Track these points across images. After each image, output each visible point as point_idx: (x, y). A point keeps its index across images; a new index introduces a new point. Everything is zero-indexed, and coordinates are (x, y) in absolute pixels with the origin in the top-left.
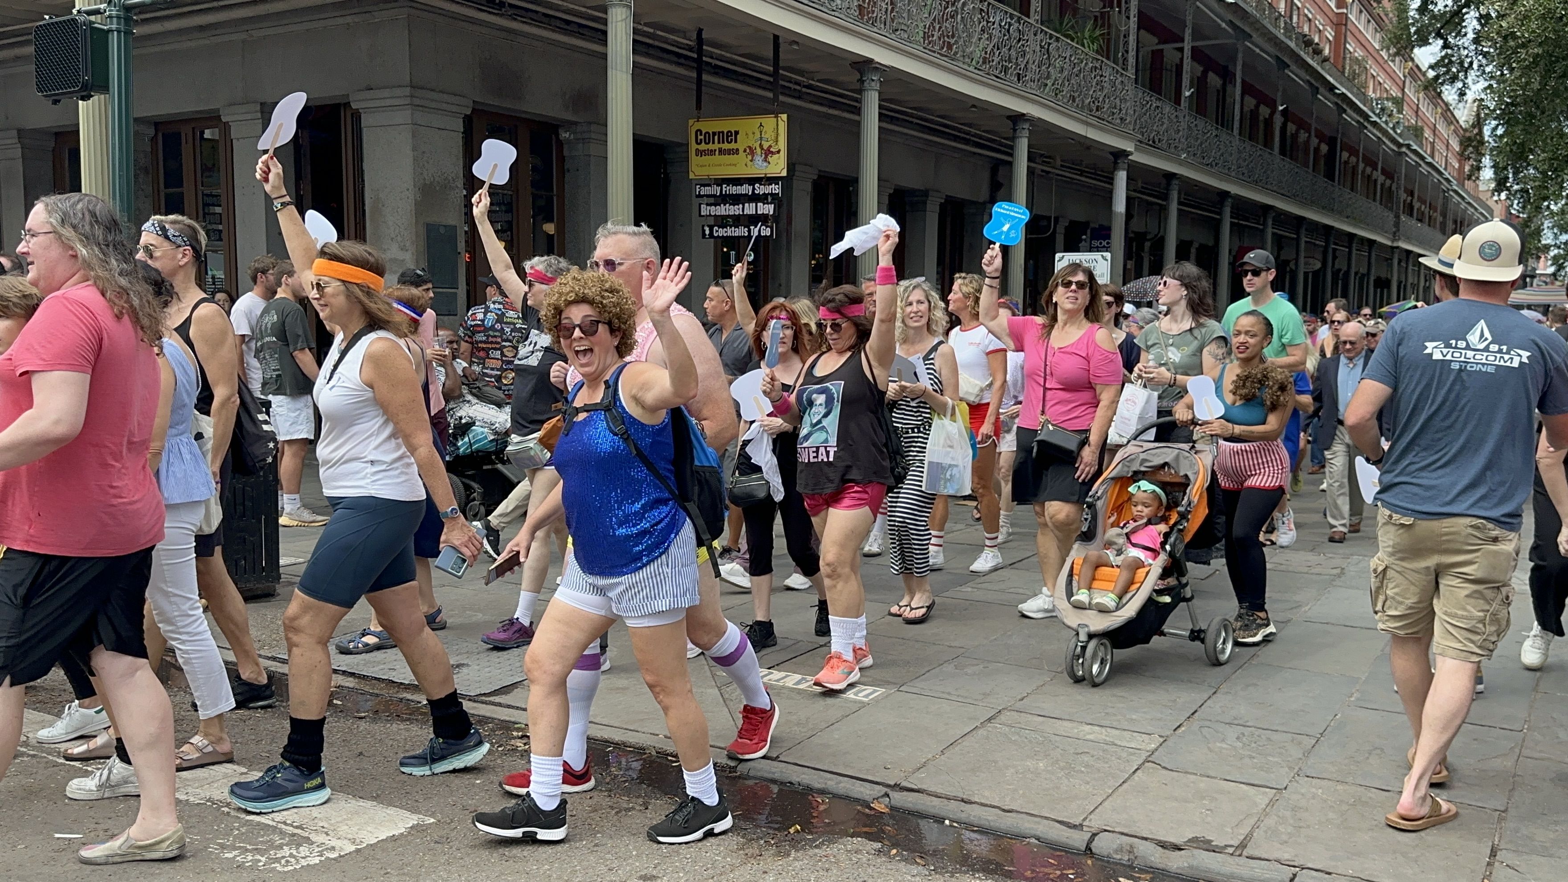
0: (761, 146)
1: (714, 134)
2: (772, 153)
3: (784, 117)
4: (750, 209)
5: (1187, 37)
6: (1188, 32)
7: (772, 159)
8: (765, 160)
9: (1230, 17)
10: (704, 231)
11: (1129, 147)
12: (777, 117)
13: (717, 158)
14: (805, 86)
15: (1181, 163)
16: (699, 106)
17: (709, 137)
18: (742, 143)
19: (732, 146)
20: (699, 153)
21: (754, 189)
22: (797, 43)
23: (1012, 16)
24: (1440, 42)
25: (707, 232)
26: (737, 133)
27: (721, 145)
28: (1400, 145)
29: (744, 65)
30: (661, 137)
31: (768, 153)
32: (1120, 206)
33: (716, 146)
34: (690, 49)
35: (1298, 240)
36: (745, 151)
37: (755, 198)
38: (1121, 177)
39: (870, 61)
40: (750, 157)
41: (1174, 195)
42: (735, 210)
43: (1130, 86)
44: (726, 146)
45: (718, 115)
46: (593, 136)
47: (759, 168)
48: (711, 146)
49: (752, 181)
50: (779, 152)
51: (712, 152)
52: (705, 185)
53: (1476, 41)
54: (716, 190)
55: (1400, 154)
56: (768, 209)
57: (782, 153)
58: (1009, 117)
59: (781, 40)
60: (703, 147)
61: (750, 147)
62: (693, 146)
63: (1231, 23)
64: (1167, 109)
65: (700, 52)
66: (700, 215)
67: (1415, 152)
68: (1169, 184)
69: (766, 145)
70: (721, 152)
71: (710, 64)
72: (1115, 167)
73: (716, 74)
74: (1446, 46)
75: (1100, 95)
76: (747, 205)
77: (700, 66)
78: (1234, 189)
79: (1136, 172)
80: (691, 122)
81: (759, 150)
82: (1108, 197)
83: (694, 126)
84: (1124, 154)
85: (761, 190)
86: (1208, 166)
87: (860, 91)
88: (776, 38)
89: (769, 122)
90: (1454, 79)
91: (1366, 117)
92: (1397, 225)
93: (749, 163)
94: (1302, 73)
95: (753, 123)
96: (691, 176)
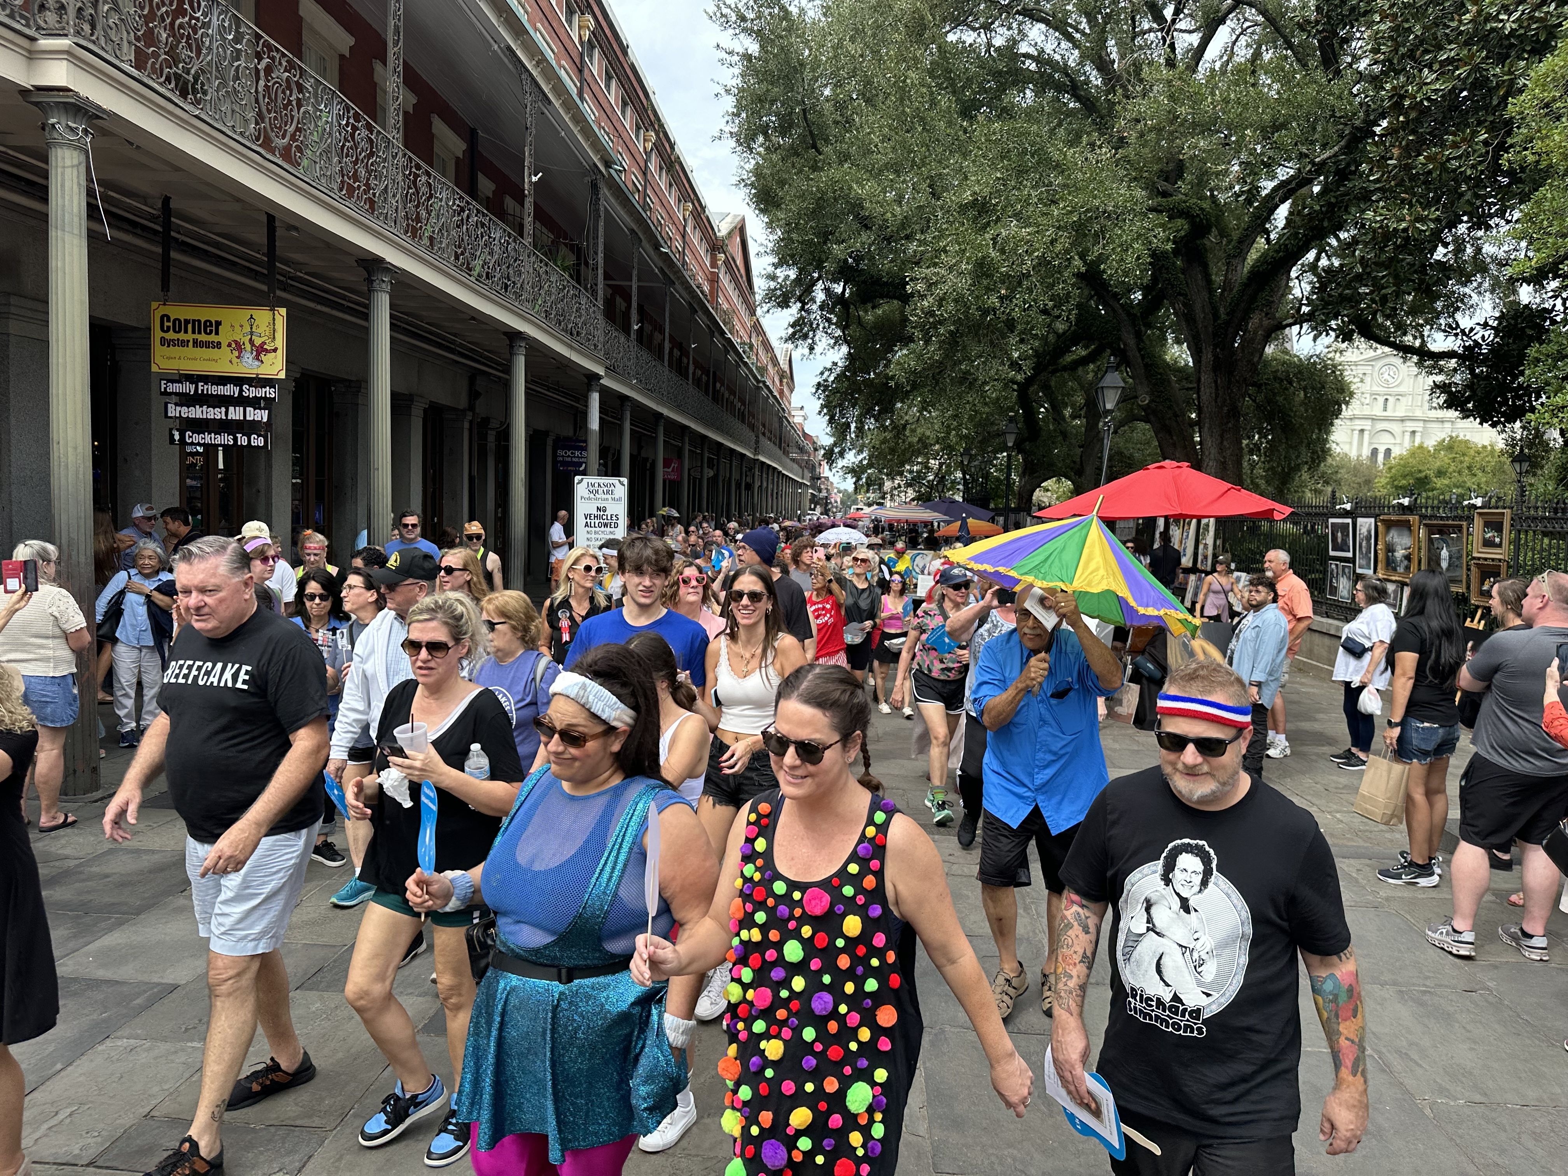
0: (251, 341)
1: (187, 322)
2: (267, 351)
3: (283, 311)
4: (235, 414)
5: (635, 278)
6: (635, 273)
7: (267, 358)
8: (257, 358)
9: (660, 264)
10: (172, 436)
11: (601, 371)
12: (273, 310)
13: (190, 351)
14: (290, 278)
15: (632, 387)
16: (165, 287)
17: (179, 326)
18: (224, 336)
19: (213, 338)
20: (163, 341)
21: (241, 391)
22: (296, 229)
23: (509, 235)
24: (799, 305)
25: (177, 437)
26: (218, 323)
27: (196, 336)
28: (758, 381)
29: (217, 245)
30: (110, 318)
31: (260, 351)
32: (594, 424)
33: (190, 336)
34: (153, 218)
35: (702, 455)
36: (229, 345)
37: (243, 402)
38: (595, 399)
39: (381, 260)
40: (236, 353)
41: (628, 415)
42: (217, 413)
43: (600, 317)
44: (203, 337)
45: (184, 299)
46: (13, 310)
47: (248, 366)
48: (182, 336)
49: (239, 381)
50: (275, 350)
51: (184, 343)
52: (173, 381)
53: (821, 308)
54: (188, 388)
55: (758, 388)
56: (262, 416)
57: (279, 352)
58: (505, 334)
59: (277, 224)
60: (171, 335)
61: (236, 342)
62: (158, 334)
63: (661, 270)
64: (622, 339)
65: (167, 225)
66: (166, 416)
67: (768, 387)
68: (622, 405)
69: (258, 341)
70: (196, 343)
71: (176, 240)
72: (589, 389)
73: (184, 252)
74: (802, 309)
75: (579, 322)
76: (231, 409)
77: (167, 241)
78: (665, 412)
79: (607, 395)
80: (154, 305)
81: (248, 346)
82: (582, 416)
83: (158, 310)
84: (598, 377)
85: (250, 392)
86: (648, 391)
87: (370, 291)
88: (271, 218)
89: (262, 316)
90: (805, 337)
91: (741, 358)
92: (757, 442)
93: (235, 360)
94: (705, 318)
95: (241, 314)
96: (154, 368)
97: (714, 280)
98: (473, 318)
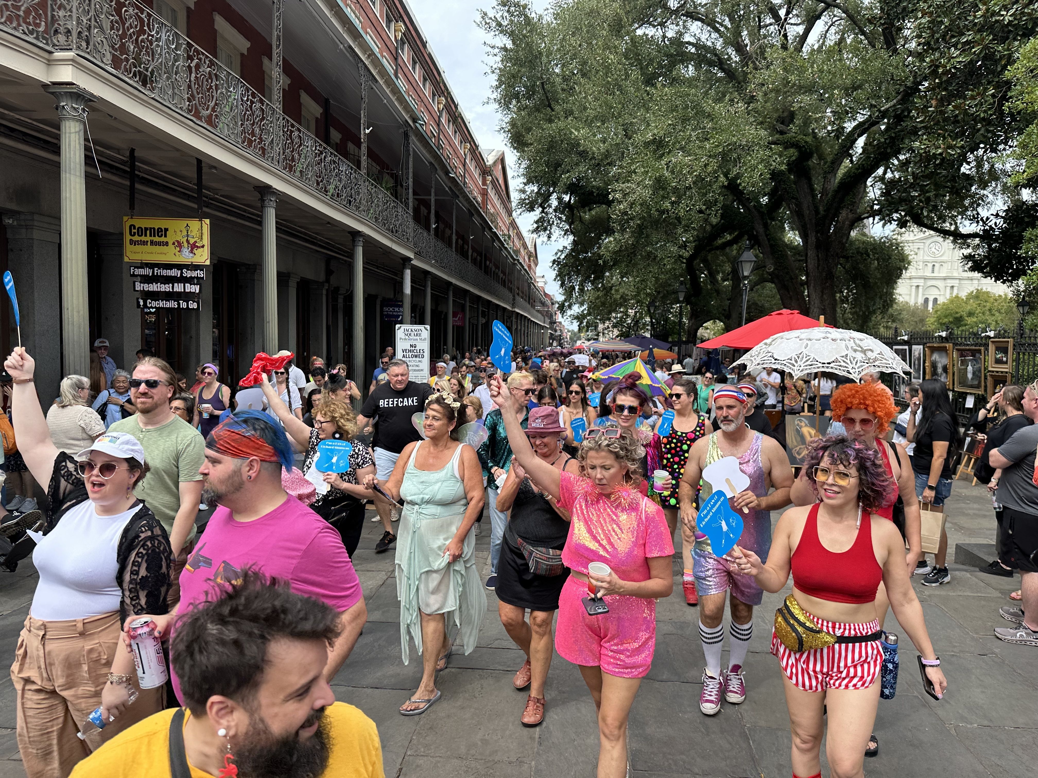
0: (188, 241)
1: (146, 229)
2: (198, 247)
3: (208, 221)
4: (179, 288)
5: (433, 194)
6: (433, 190)
7: (198, 252)
8: (191, 252)
9: (450, 184)
10: (138, 303)
11: (411, 255)
12: (201, 221)
13: (149, 248)
14: (211, 199)
15: (432, 266)
16: (132, 207)
17: (142, 231)
18: (170, 238)
19: (163, 239)
20: (131, 242)
21: (182, 273)
22: (215, 168)
23: (352, 168)
24: (540, 209)
25: (142, 303)
26: (166, 230)
27: (152, 238)
28: (514, 260)
29: (164, 179)
30: (96, 227)
31: (193, 247)
32: (408, 290)
33: (148, 238)
34: (123, 163)
35: (478, 308)
36: (174, 244)
37: (183, 280)
38: (408, 274)
39: (269, 187)
40: (178, 249)
41: (429, 284)
42: (167, 288)
43: (411, 220)
44: (157, 239)
45: (143, 214)
46: (36, 223)
47: (186, 257)
48: (143, 238)
49: (180, 267)
50: (203, 246)
51: (145, 243)
52: (138, 268)
53: (555, 210)
54: (148, 272)
55: (515, 264)
56: (196, 289)
57: (206, 247)
58: (349, 232)
59: (203, 165)
60: (136, 238)
61: (178, 242)
62: (128, 237)
63: (450, 188)
64: (425, 234)
65: (133, 166)
66: (135, 290)
67: (520, 264)
68: (425, 277)
69: (192, 242)
70: (152, 243)
71: (138, 176)
72: (404, 267)
73: (143, 183)
74: (543, 212)
75: (398, 223)
76: (176, 285)
77: (132, 176)
78: (454, 281)
79: (416, 271)
80: (125, 218)
81: (186, 244)
82: (401, 284)
83: (128, 222)
84: (409, 259)
85: (188, 274)
86: (442, 268)
87: (263, 207)
88: (199, 162)
89: (194, 224)
90: (545, 229)
91: (503, 245)
92: (514, 300)
93: (177, 253)
94: (479, 219)
95: (180, 224)
96: (126, 259)
97: (484, 194)
98: (329, 223)
